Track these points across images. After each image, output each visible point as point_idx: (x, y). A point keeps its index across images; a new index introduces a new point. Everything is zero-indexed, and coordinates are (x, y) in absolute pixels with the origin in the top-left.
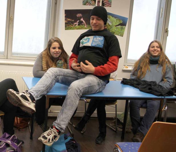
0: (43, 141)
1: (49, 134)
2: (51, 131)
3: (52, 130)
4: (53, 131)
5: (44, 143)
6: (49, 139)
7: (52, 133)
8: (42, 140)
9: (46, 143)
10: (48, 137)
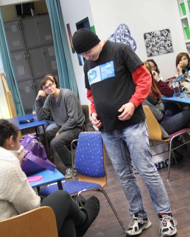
0: (168, 234)
1: (166, 224)
2: (164, 220)
3: (163, 218)
4: (165, 219)
5: (171, 235)
6: (170, 227)
7: (166, 221)
8: (166, 234)
9: (171, 233)
10: (168, 227)
